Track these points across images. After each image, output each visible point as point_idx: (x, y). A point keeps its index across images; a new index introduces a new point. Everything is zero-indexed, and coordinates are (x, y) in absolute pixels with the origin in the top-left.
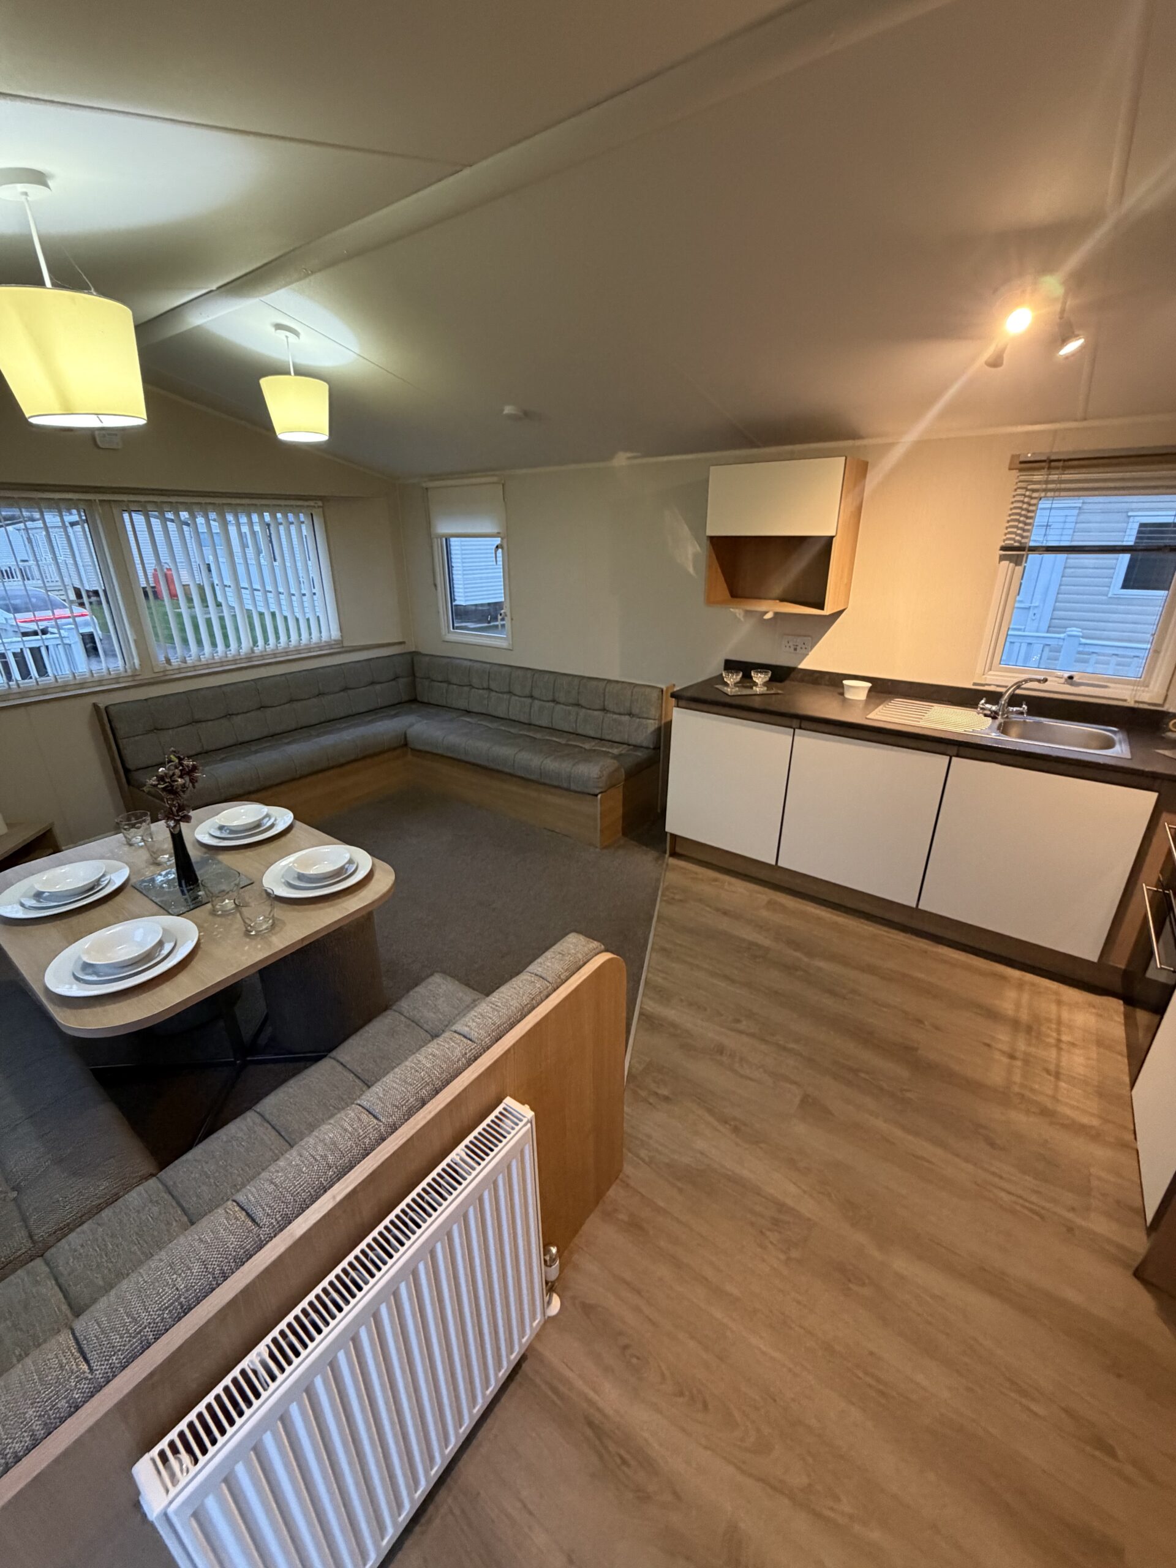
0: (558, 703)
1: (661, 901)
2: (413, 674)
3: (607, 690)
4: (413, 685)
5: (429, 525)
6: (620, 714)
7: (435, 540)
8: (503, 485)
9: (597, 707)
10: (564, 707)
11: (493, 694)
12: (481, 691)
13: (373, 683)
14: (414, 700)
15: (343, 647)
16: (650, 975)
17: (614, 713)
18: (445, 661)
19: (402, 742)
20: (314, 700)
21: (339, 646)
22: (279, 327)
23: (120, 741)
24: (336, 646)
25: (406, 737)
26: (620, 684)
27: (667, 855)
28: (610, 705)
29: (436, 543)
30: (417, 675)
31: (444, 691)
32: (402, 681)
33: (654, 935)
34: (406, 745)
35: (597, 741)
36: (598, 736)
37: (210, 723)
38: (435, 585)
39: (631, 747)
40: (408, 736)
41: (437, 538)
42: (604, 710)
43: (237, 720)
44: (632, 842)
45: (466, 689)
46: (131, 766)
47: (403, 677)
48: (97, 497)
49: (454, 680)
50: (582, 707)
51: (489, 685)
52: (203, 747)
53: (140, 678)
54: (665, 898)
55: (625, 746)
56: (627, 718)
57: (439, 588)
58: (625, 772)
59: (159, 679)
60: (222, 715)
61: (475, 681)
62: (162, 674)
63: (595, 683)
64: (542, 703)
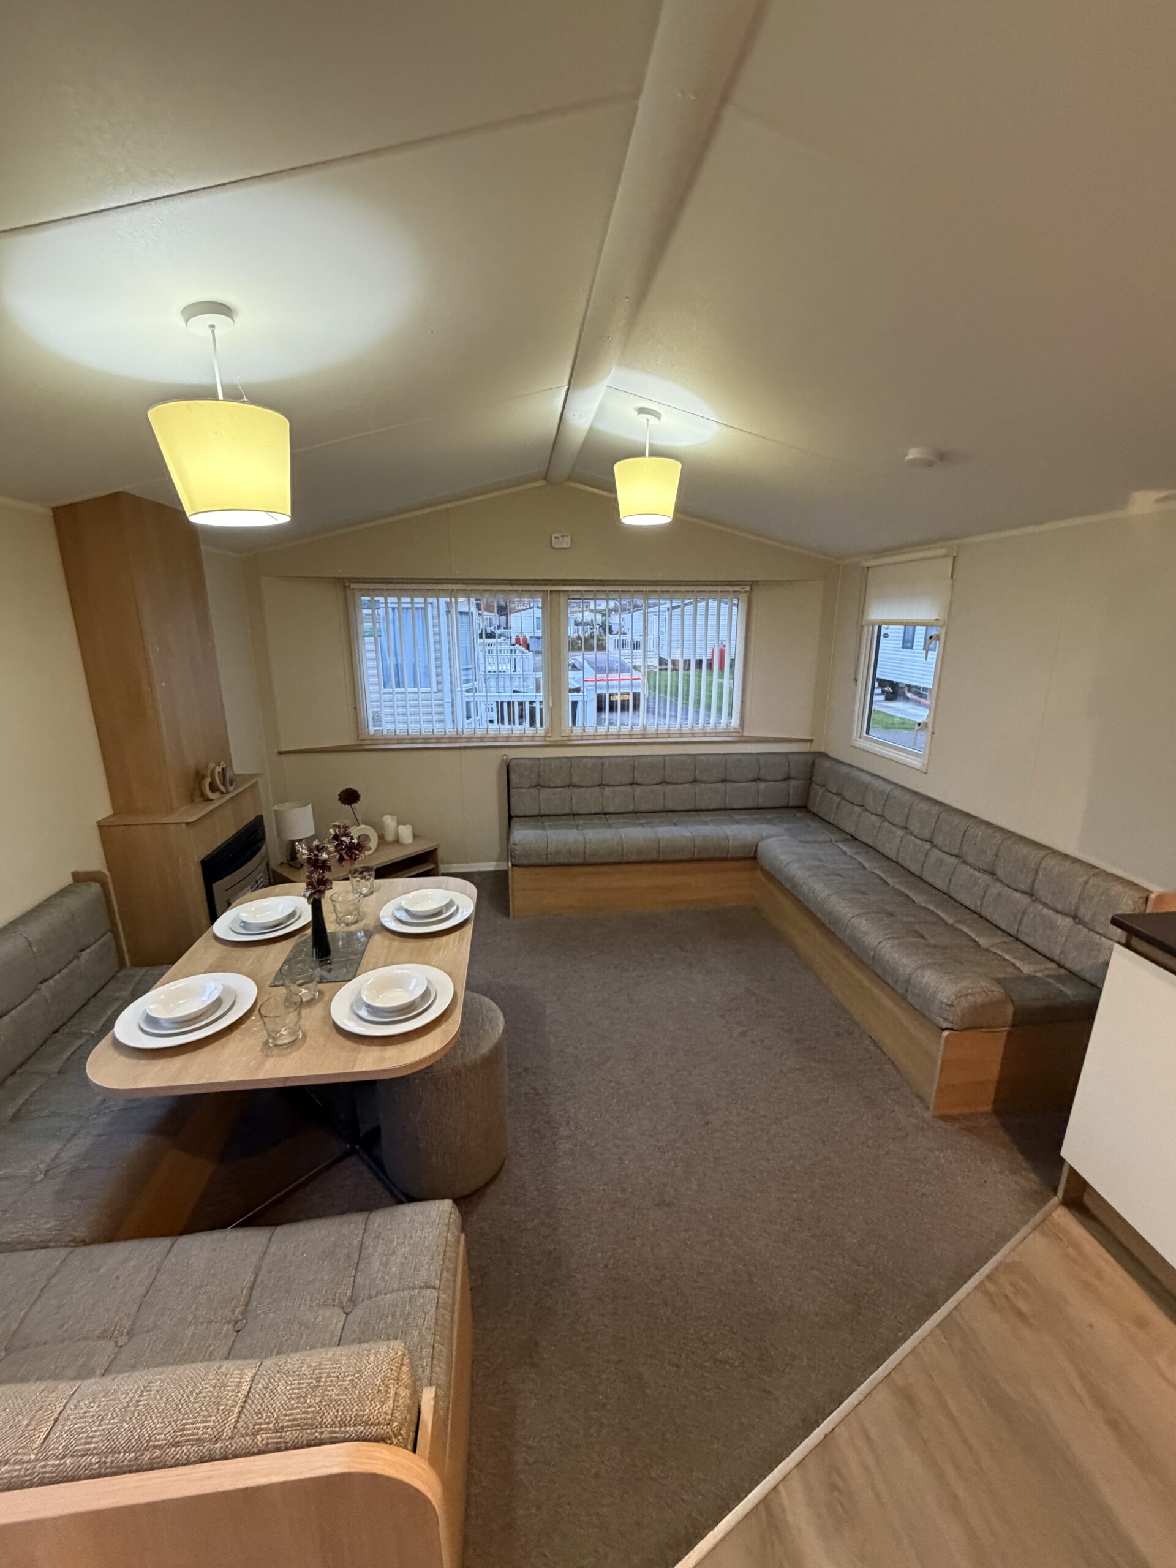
0: (965, 862)
1: (980, 1286)
2: (810, 780)
3: (1042, 866)
4: (807, 792)
5: (862, 610)
6: (1057, 911)
7: (866, 628)
8: (955, 557)
9: (1023, 887)
10: (971, 871)
11: (886, 824)
12: (873, 817)
13: (758, 780)
14: (803, 808)
15: (742, 736)
16: (842, 1431)
17: (1045, 905)
18: (846, 769)
19: (752, 854)
20: (687, 786)
21: (737, 734)
22: (642, 411)
23: (511, 790)
24: (734, 734)
25: (756, 851)
26: (1068, 864)
27: (1055, 1200)
28: (1043, 893)
29: (867, 630)
30: (814, 779)
31: (835, 805)
32: (793, 783)
33: (913, 1351)
34: (755, 858)
35: (1006, 939)
36: (1013, 932)
37: (584, 789)
38: (856, 680)
39: (1063, 971)
40: (759, 848)
41: (869, 625)
42: (1030, 894)
43: (607, 791)
44: (1002, 1133)
45: (857, 809)
46: (513, 814)
47: (796, 779)
48: (549, 588)
49: (848, 795)
50: (998, 880)
51: (883, 812)
52: (572, 809)
53: (551, 739)
54: (990, 1287)
55: (1053, 965)
56: (1068, 921)
57: (859, 683)
58: (1015, 1014)
59: (565, 742)
60: (597, 784)
61: (870, 803)
62: (566, 739)
63: (1026, 850)
64: (941, 854)
